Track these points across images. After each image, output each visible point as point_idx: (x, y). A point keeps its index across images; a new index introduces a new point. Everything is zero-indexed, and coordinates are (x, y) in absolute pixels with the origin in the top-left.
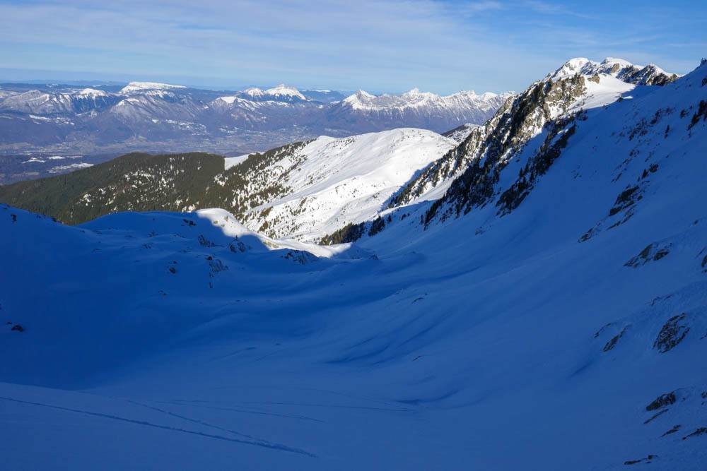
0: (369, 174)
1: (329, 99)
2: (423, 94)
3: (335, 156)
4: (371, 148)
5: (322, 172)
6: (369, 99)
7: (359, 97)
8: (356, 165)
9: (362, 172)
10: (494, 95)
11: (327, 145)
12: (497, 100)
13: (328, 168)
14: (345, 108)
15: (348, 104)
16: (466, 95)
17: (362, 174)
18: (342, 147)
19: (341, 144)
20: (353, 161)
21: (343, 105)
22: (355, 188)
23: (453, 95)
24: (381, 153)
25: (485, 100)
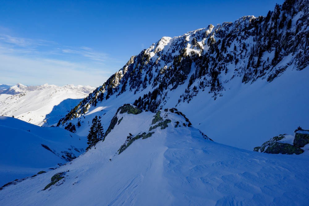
0: (37, 110)
1: (2, 88)
2: (51, 85)
3: (13, 103)
4: (37, 97)
5: (5, 112)
6: (24, 87)
7: (19, 86)
8: (29, 106)
9: (33, 109)
10: (82, 86)
11: (7, 98)
12: (83, 88)
13: (8, 110)
14: (11, 92)
15: (12, 89)
16: (70, 86)
17: (33, 110)
18: (17, 99)
19: (16, 97)
20: (26, 105)
21: (10, 90)
22: (30, 118)
23: (64, 86)
24: (44, 100)
25: (78, 88)
